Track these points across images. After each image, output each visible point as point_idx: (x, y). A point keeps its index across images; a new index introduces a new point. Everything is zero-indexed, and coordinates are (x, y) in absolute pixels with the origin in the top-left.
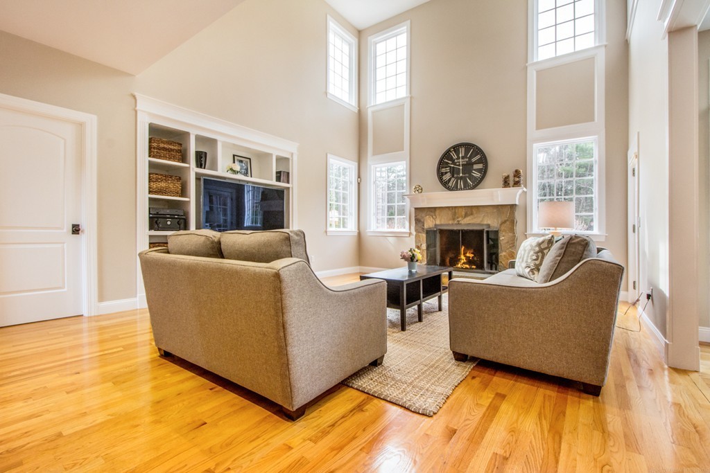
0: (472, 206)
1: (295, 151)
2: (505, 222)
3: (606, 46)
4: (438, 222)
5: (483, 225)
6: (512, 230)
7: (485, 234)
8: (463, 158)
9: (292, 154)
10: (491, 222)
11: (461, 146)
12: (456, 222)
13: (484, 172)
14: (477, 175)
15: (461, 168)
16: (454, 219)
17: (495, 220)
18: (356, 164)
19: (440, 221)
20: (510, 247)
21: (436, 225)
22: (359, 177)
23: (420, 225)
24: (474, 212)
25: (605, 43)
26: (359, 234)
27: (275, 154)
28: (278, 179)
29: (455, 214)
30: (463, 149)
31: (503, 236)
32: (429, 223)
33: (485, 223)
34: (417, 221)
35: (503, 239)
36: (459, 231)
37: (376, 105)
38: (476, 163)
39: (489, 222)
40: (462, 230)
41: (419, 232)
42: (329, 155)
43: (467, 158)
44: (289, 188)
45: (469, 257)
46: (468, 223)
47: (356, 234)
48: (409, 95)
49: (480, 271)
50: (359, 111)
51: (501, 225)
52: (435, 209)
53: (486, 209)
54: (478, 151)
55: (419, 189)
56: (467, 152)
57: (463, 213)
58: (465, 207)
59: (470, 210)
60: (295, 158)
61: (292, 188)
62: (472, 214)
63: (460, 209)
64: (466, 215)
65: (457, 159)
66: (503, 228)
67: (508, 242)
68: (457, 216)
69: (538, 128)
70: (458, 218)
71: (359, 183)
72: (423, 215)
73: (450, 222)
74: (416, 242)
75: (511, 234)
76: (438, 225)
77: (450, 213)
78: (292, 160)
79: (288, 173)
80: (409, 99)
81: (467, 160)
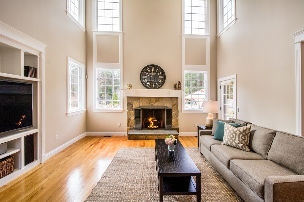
0: (159, 97)
1: (43, 50)
2: (174, 105)
3: (210, 36)
4: (141, 105)
5: (164, 106)
6: (177, 109)
7: (165, 111)
8: (154, 72)
9: (40, 53)
10: (168, 105)
11: (152, 66)
12: (151, 105)
13: (164, 80)
14: (161, 81)
15: (153, 77)
16: (150, 103)
17: (170, 104)
18: (85, 66)
19: (142, 104)
20: (176, 117)
21: (140, 106)
22: (86, 75)
23: (131, 106)
24: (160, 100)
25: (210, 35)
26: (87, 111)
27: (23, 50)
28: (26, 74)
29: (150, 101)
30: (154, 68)
31: (174, 112)
32: (136, 105)
33: (165, 105)
34: (129, 104)
35: (173, 113)
36: (152, 109)
37: (98, 31)
38: (160, 75)
39: (167, 105)
40: (154, 109)
41: (130, 110)
42: (69, 58)
43: (155, 72)
44: (37, 82)
45: (155, 122)
46: (157, 105)
47: (85, 112)
48: (121, 31)
49: (163, 129)
50: (86, 31)
51: (172, 106)
52: (139, 97)
53: (165, 99)
54: (161, 70)
55: (130, 86)
56: (155, 69)
57: (155, 100)
58: (155, 97)
59: (158, 99)
60: (43, 57)
61: (41, 82)
62: (159, 101)
63: (153, 99)
64: (156, 101)
65: (150, 72)
66: (173, 108)
67: (176, 115)
68: (151, 102)
69: (186, 64)
70: (152, 103)
71: (86, 78)
72: (132, 101)
73: (148, 105)
74: (128, 116)
75: (177, 111)
76: (141, 106)
77: (147, 100)
78: (40, 58)
79: (36, 69)
80: (122, 34)
81: (156, 73)
